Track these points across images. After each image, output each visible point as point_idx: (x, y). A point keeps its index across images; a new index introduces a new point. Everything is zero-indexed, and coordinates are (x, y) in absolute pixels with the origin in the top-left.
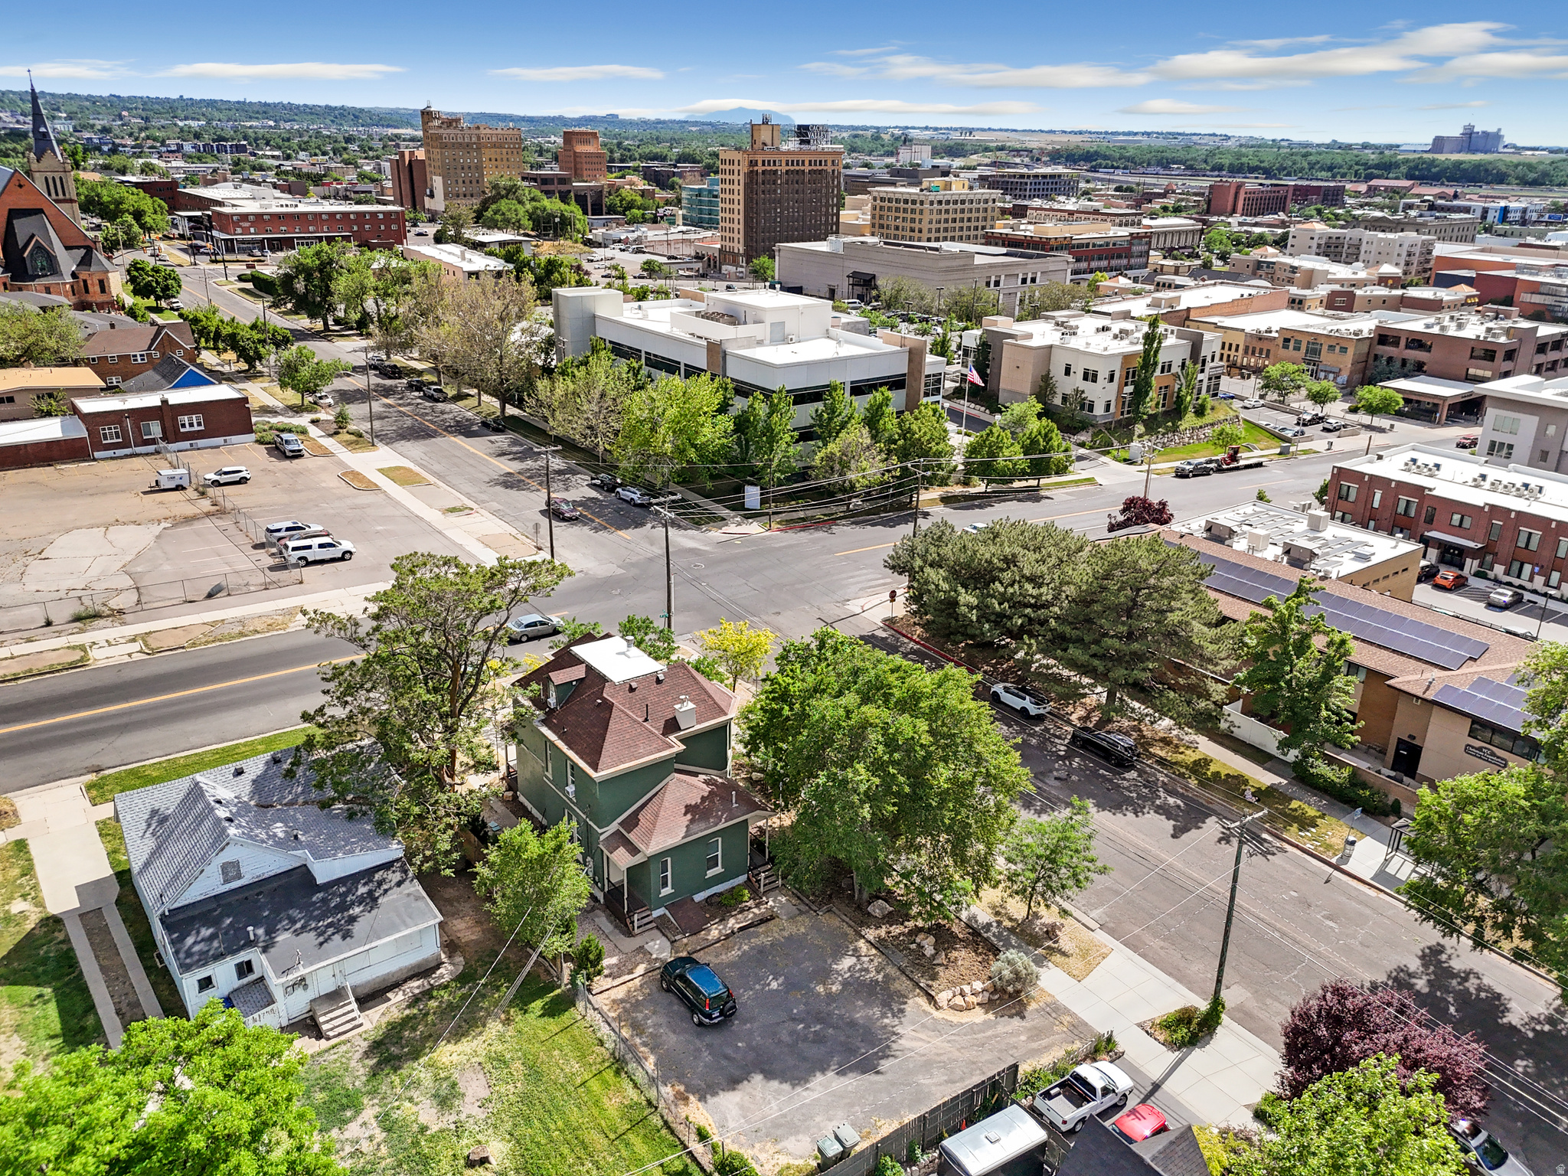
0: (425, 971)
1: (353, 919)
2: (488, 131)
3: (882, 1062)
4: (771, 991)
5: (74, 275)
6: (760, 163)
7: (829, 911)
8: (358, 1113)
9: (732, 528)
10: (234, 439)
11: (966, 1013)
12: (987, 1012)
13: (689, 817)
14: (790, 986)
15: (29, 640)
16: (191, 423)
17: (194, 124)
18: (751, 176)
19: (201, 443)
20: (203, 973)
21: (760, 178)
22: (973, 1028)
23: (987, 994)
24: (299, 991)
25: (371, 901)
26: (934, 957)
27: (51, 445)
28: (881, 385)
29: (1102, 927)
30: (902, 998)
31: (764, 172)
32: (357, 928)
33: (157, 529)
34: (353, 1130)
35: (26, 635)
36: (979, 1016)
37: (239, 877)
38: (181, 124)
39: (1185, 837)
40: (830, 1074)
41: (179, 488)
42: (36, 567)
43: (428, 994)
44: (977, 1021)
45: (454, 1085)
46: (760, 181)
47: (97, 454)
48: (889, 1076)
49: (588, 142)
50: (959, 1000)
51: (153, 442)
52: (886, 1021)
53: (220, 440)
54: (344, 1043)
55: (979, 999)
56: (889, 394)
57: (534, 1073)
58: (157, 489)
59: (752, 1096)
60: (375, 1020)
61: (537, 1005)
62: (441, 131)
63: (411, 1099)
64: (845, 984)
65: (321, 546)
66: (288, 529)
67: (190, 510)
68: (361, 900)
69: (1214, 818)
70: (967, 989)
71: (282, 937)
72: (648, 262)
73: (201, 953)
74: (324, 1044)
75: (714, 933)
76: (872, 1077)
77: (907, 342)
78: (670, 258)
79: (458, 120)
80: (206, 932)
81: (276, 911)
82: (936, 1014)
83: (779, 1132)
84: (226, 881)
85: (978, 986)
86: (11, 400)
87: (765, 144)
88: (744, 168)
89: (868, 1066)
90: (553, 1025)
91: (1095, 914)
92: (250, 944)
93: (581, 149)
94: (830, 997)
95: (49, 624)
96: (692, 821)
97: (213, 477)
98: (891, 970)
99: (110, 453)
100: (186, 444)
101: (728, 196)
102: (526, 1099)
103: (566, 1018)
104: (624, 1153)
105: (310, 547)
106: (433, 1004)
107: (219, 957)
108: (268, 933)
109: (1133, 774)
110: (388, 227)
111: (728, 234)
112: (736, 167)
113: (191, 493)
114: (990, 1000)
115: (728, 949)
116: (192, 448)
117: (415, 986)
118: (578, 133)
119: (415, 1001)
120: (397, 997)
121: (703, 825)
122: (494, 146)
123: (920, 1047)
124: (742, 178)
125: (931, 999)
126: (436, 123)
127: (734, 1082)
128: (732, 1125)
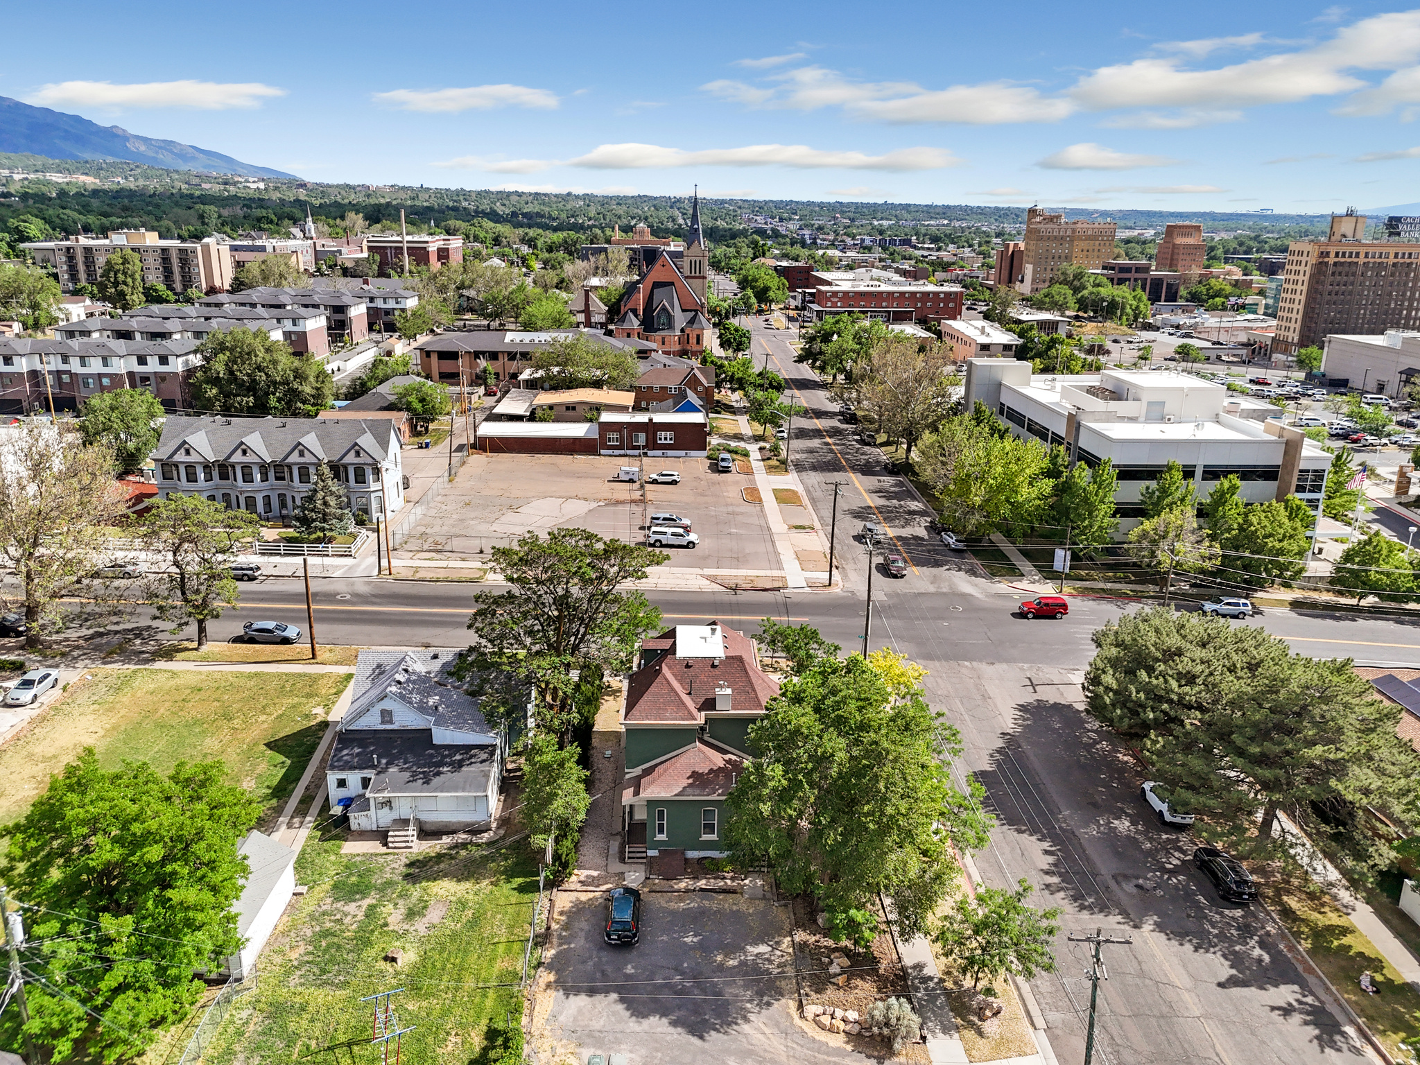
0: (475, 830)
1: (439, 774)
2: (1085, 226)
3: (713, 1033)
4: (685, 943)
5: (682, 330)
6: (1332, 255)
7: (786, 906)
8: (363, 898)
9: (1024, 584)
10: (693, 453)
11: (829, 1034)
12: (847, 1043)
13: (691, 781)
14: (701, 946)
15: (463, 560)
16: (666, 437)
17: (885, 223)
18: (1320, 268)
19: (670, 453)
20: (341, 775)
21: (1330, 270)
22: (822, 1047)
23: (857, 1027)
24: (386, 809)
25: (459, 766)
26: (836, 975)
27: (575, 440)
28: (1231, 472)
29: (1048, 1029)
30: (780, 993)
31: (1335, 264)
32: (436, 781)
33: (594, 505)
34: (351, 908)
35: (463, 556)
36: (837, 1041)
37: (391, 722)
38: (876, 223)
39: (1236, 991)
40: (665, 1021)
41: (631, 481)
42: (510, 517)
43: (464, 845)
44: (831, 1044)
45: (425, 907)
46: (1330, 271)
47: (602, 452)
48: (706, 1045)
49: (1189, 235)
50: (826, 1020)
51: (638, 448)
52: (749, 1005)
53: (683, 453)
54: (394, 854)
55: (848, 1028)
56: (1239, 483)
57: (474, 923)
58: (617, 480)
59: (594, 1007)
60: (422, 848)
61: (519, 880)
62: (1039, 226)
63: (396, 904)
64: (743, 963)
65: (674, 534)
66: (665, 519)
67: (626, 496)
68: (451, 764)
69: (1296, 988)
70: (839, 1013)
71: (393, 770)
72: (1183, 347)
73: (347, 762)
74: (384, 850)
75: (682, 885)
76: (695, 1040)
77: (1285, 434)
78: (1214, 343)
79: (1059, 217)
80: (357, 750)
81: (401, 753)
82: (797, 1021)
83: (588, 1041)
84: (383, 723)
85: (852, 1015)
86: (574, 408)
87: (1344, 236)
88: (1313, 259)
89: (698, 1029)
90: (515, 897)
91: (1053, 1016)
92: (373, 767)
93: (1180, 241)
94: (721, 968)
95: (481, 552)
96: (690, 785)
97: (654, 476)
98: (790, 971)
99: (610, 452)
100: (659, 452)
101: (1290, 286)
102: (454, 936)
103: (526, 897)
104: (477, 1000)
105: (665, 533)
106: (463, 853)
107: (353, 768)
108: (387, 764)
109: (1238, 913)
110: (946, 305)
111: (1284, 324)
112: (1304, 259)
113: (636, 486)
114: (859, 1034)
115: (681, 900)
116: (664, 456)
117: (462, 837)
118: (1180, 227)
119: (456, 846)
120: (446, 840)
121: (698, 792)
122: (1089, 238)
123: (757, 1038)
124: (1308, 269)
125: (800, 1006)
126: (1038, 219)
127: (592, 992)
128: (562, 1018)
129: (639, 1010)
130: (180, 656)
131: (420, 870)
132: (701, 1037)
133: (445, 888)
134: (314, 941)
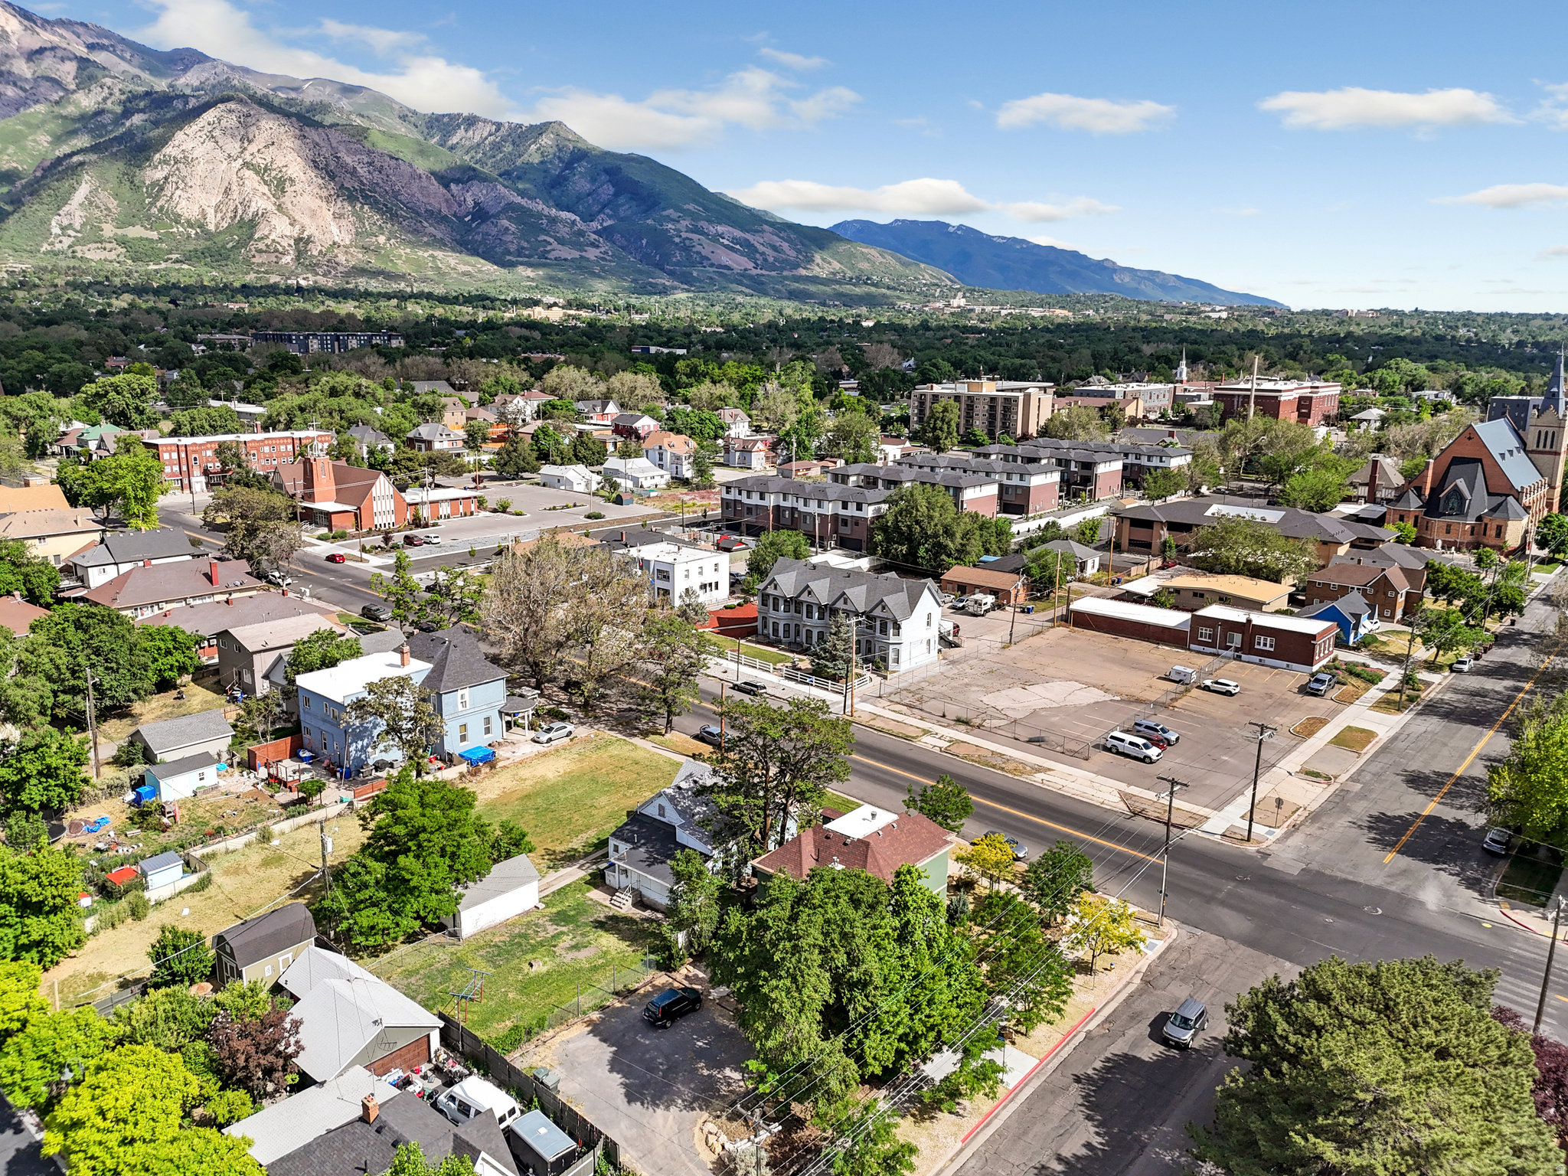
3: (639, 1104)
4: (694, 1044)
5: (1479, 518)
8: (563, 926)
9: (1527, 916)
10: (1295, 666)
11: (708, 1150)
12: (712, 1162)
14: (700, 1052)
15: (923, 719)
16: (1265, 643)
19: (1268, 661)
20: (616, 842)
22: (695, 1156)
23: (726, 1156)
27: (1165, 630)
30: (705, 1107)
33: (1108, 698)
34: (551, 928)
36: (708, 1158)
37: (663, 815)
42: (1016, 692)
43: (652, 921)
44: (702, 1158)
45: (586, 947)
47: (1193, 646)
50: (712, 1139)
51: (1231, 649)
52: (679, 1102)
53: (1283, 664)
54: (608, 907)
55: (721, 1153)
57: (596, 968)
59: (594, 1048)
60: (627, 911)
61: (652, 957)
63: (574, 937)
64: (710, 1076)
65: (1131, 743)
67: (1155, 697)
70: (724, 1140)
71: (643, 850)
74: (607, 903)
76: (624, 1100)
80: (635, 829)
81: (656, 839)
82: (695, 1128)
84: (659, 814)
86: (1202, 596)
89: (633, 1096)
90: (639, 966)
94: (695, 1071)
95: (944, 716)
97: (1208, 683)
99: (1201, 648)
100: (1256, 659)
102: (578, 970)
103: (645, 969)
105: (1122, 741)
106: (646, 925)
108: (642, 844)
113: (1183, 688)
114: (723, 1161)
116: (1260, 663)
117: (657, 915)
119: (647, 919)
120: (648, 914)
125: (706, 1121)
127: (604, 1040)
128: (571, 1045)
129: (615, 1065)
130: (652, 737)
131: (611, 924)
132: (629, 1102)
133: (609, 941)
134: (513, 937)
